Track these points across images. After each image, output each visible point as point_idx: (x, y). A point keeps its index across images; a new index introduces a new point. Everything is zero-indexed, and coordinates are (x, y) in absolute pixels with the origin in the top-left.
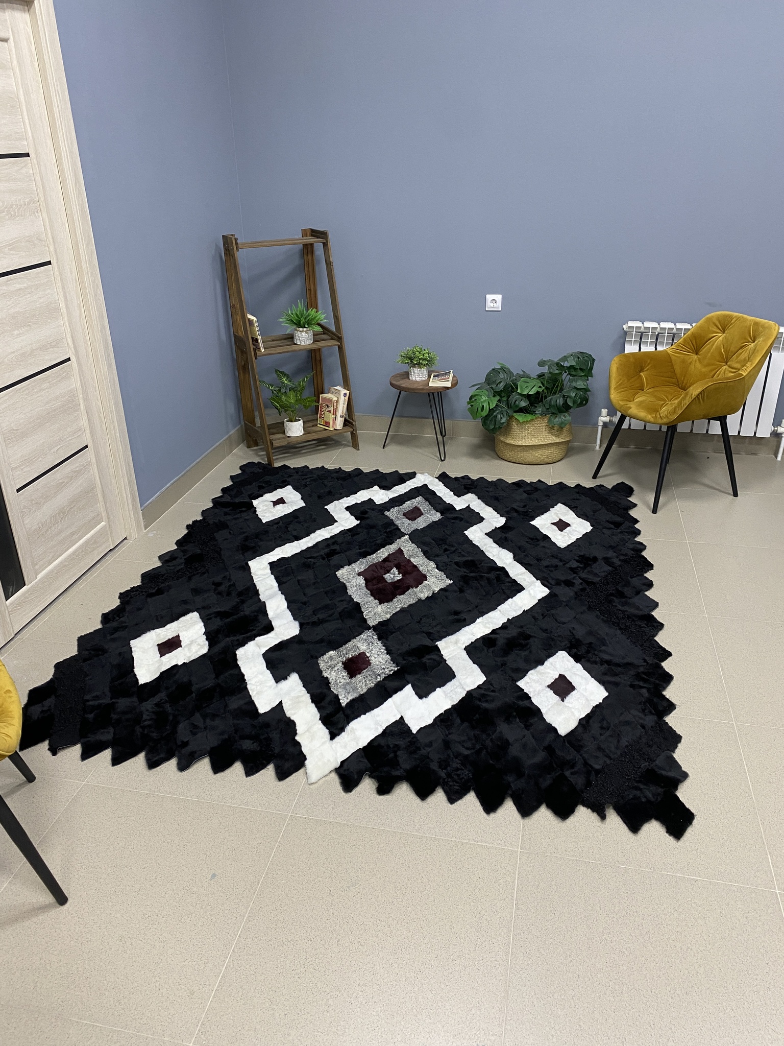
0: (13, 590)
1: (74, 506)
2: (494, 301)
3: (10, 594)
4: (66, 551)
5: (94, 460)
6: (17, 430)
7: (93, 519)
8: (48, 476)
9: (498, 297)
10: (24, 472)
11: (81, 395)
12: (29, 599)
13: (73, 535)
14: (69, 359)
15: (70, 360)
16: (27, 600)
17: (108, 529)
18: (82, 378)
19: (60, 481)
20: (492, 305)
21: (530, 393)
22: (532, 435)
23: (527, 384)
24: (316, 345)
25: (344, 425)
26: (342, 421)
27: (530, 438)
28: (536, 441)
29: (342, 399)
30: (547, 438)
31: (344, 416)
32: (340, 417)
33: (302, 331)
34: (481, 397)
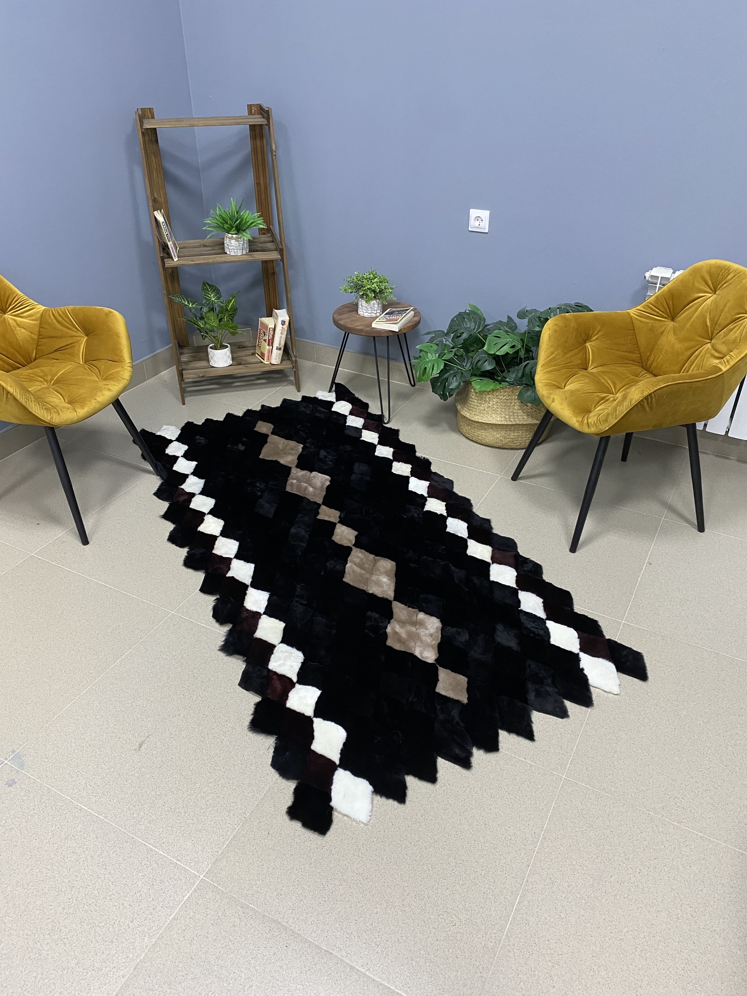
2: (478, 218)
9: (485, 214)
20: (477, 223)
21: (498, 353)
22: (494, 410)
23: (498, 340)
24: (253, 257)
25: (282, 360)
26: (280, 353)
27: (490, 413)
28: (498, 419)
29: (279, 327)
30: (515, 416)
31: (282, 348)
32: (277, 349)
33: (232, 238)
34: (427, 355)
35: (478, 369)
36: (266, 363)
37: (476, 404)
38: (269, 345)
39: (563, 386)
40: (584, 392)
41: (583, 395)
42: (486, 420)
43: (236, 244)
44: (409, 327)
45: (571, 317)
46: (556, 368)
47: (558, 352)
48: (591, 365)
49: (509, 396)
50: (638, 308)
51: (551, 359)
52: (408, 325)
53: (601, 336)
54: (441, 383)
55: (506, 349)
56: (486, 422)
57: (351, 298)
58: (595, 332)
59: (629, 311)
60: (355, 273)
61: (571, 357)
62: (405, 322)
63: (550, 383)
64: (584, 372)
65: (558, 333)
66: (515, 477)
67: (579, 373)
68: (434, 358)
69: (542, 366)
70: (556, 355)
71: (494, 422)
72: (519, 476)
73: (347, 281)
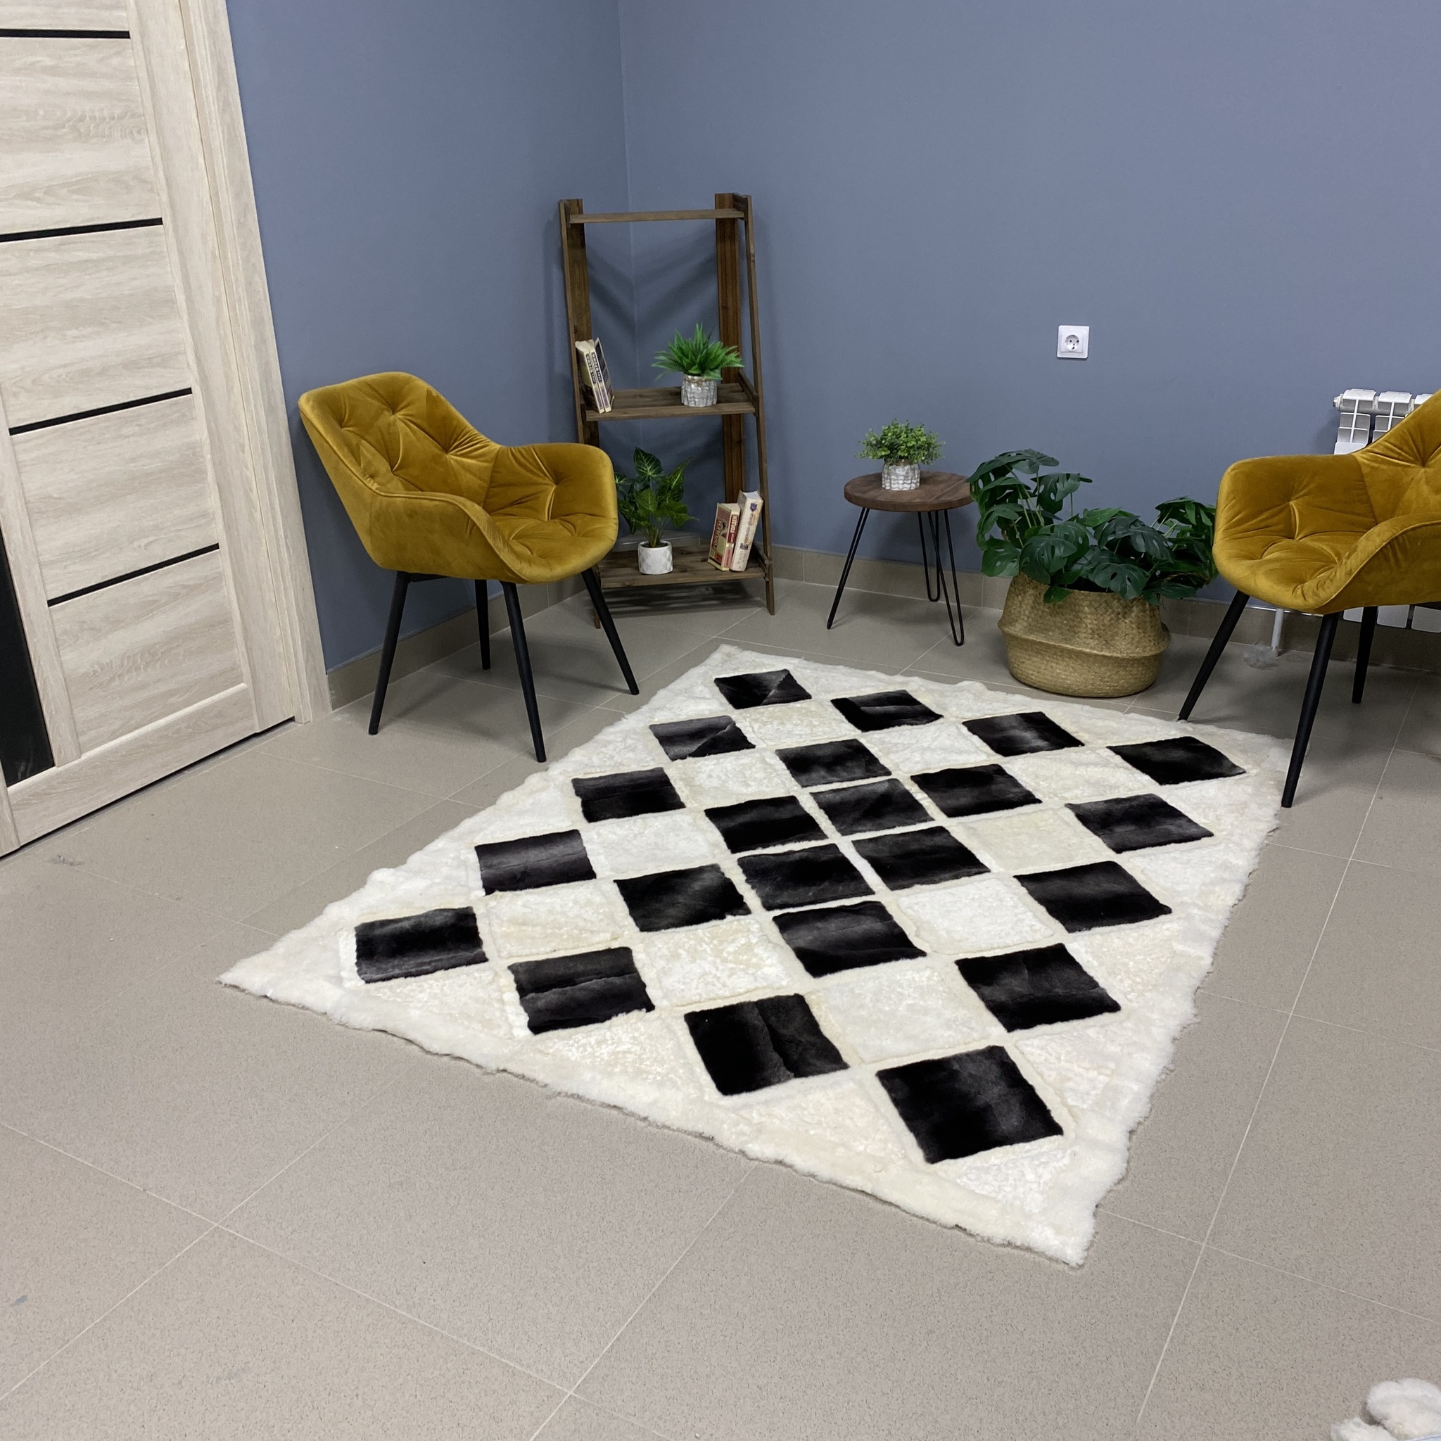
0: (26, 770)
1: (178, 646)
2: (1072, 338)
3: (20, 775)
4: (151, 721)
5: (229, 572)
6: (60, 498)
7: (220, 675)
8: (124, 585)
9: (1082, 332)
10: (70, 573)
11: (209, 456)
12: (59, 790)
13: (172, 695)
14: (188, 391)
15: (191, 393)
16: (54, 791)
17: (251, 695)
18: (213, 425)
19: (150, 599)
20: (1070, 346)
26: (745, 555)
29: (747, 514)
32: (741, 548)
33: (692, 381)
36: (724, 568)
38: (729, 541)
43: (698, 390)
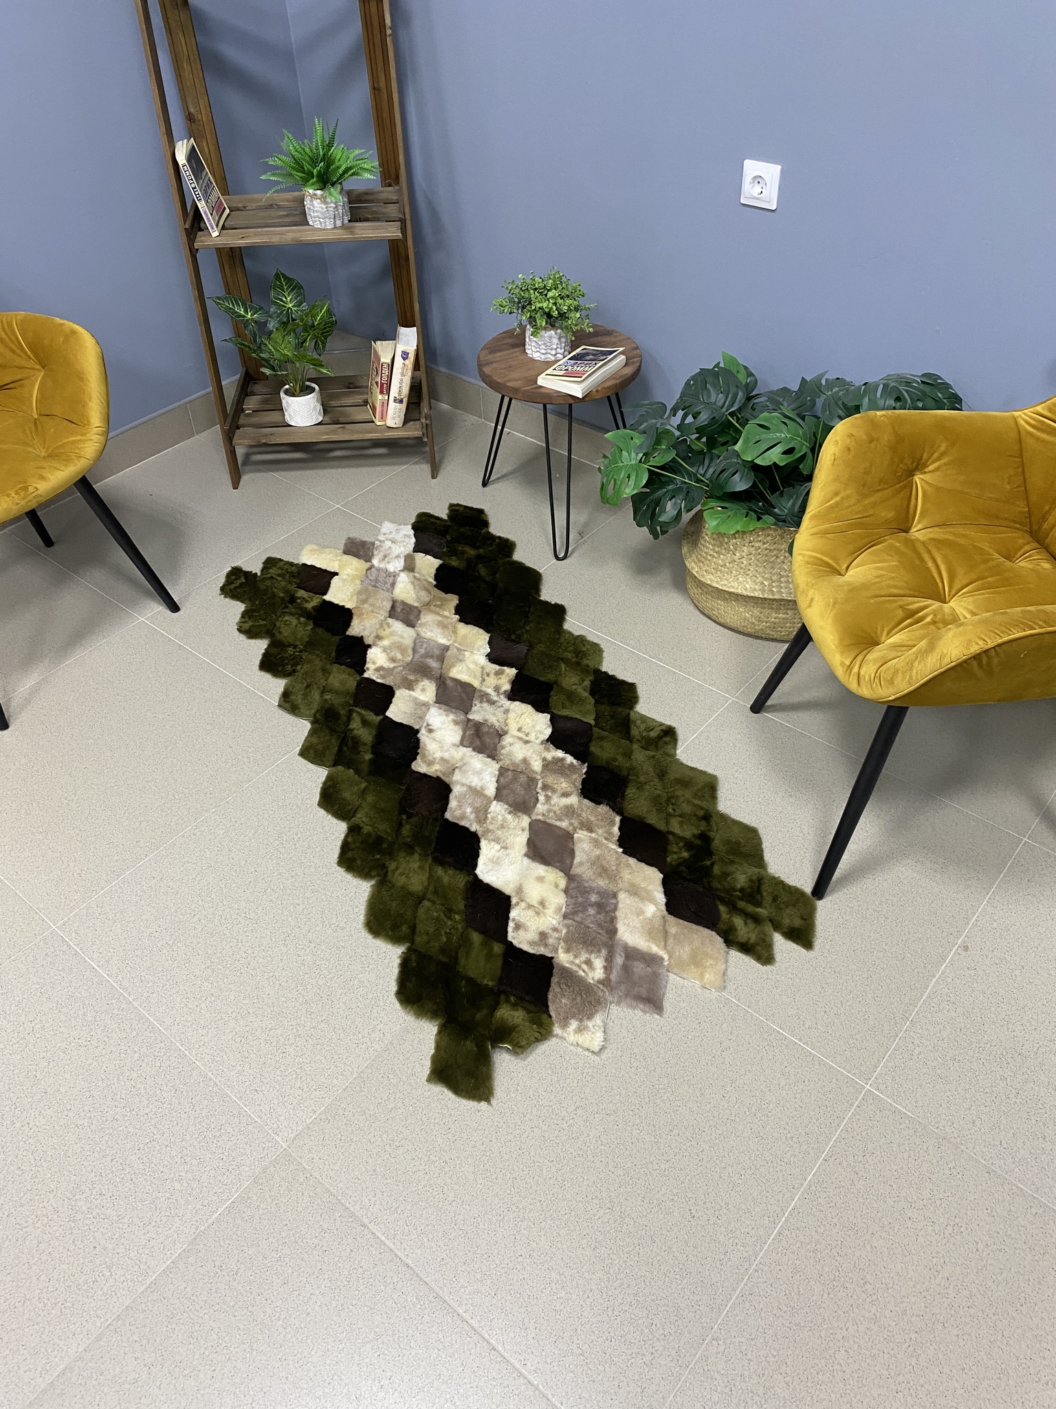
2: (758, 179)
9: (771, 172)
21: (758, 461)
22: (742, 568)
23: (764, 435)
24: (352, 233)
25: (405, 423)
26: (400, 409)
27: (734, 572)
28: (748, 586)
29: (399, 361)
30: (782, 582)
31: (405, 400)
32: (395, 401)
33: (314, 196)
34: (621, 454)
35: (721, 487)
36: (378, 423)
37: (712, 553)
38: (382, 392)
39: (845, 567)
40: (877, 592)
41: (872, 601)
42: (725, 585)
43: (322, 208)
44: (608, 387)
45: (886, 421)
46: (839, 526)
47: (849, 492)
48: (919, 522)
49: (775, 543)
50: (1039, 409)
51: (831, 507)
52: (608, 384)
53: (945, 464)
54: (648, 507)
55: (775, 456)
56: (724, 588)
57: (511, 322)
58: (936, 455)
59: (1016, 414)
60: (520, 276)
61: (875, 504)
62: (600, 378)
63: (820, 559)
64: (894, 541)
65: (855, 453)
66: (757, 707)
67: (886, 540)
68: (633, 462)
69: (812, 518)
70: (842, 498)
71: (739, 591)
72: (769, 703)
73: (507, 288)
